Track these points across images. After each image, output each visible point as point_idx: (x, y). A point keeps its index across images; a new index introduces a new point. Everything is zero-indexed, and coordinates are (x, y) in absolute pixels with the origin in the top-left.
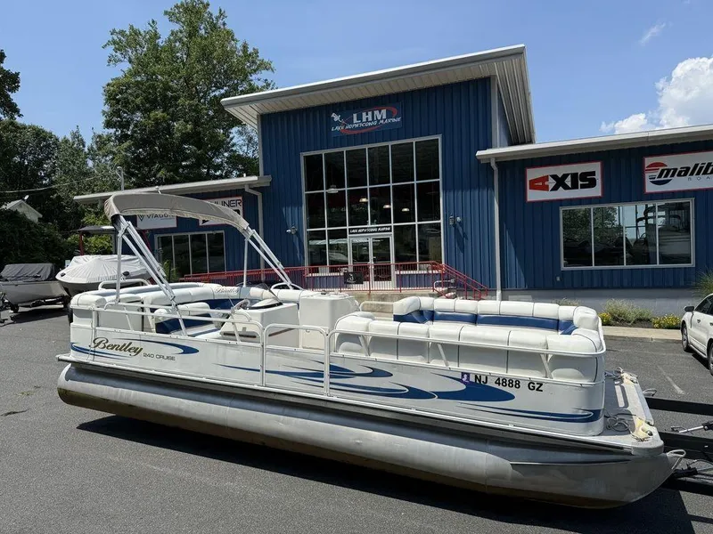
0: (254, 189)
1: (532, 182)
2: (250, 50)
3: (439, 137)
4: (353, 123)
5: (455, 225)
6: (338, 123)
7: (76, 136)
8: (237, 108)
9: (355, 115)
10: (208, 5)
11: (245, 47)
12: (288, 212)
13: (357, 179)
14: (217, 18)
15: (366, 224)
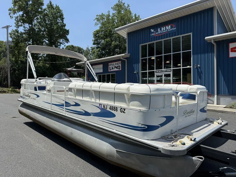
0: (125, 58)
1: (232, 49)
2: (137, 16)
3: (191, 34)
4: (158, 32)
5: (197, 68)
6: (153, 33)
7: (88, 48)
8: (120, 31)
9: (159, 29)
10: (124, 3)
11: (135, 15)
12: (135, 66)
13: (159, 52)
14: (127, 7)
15: (162, 69)
